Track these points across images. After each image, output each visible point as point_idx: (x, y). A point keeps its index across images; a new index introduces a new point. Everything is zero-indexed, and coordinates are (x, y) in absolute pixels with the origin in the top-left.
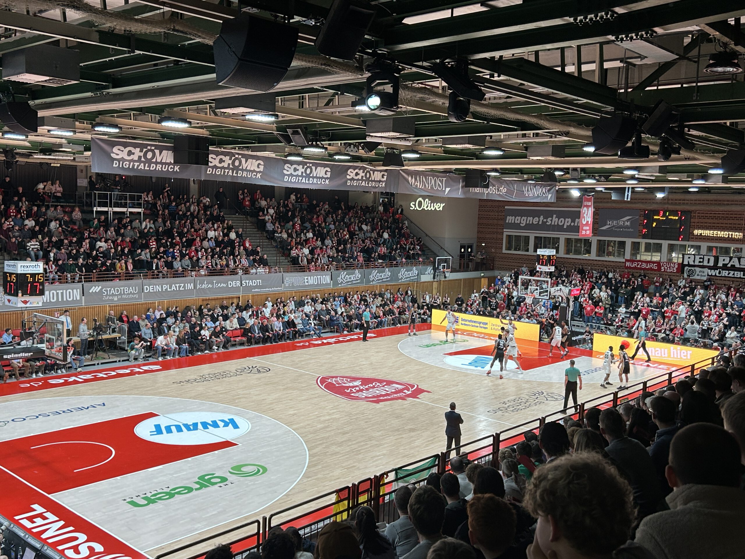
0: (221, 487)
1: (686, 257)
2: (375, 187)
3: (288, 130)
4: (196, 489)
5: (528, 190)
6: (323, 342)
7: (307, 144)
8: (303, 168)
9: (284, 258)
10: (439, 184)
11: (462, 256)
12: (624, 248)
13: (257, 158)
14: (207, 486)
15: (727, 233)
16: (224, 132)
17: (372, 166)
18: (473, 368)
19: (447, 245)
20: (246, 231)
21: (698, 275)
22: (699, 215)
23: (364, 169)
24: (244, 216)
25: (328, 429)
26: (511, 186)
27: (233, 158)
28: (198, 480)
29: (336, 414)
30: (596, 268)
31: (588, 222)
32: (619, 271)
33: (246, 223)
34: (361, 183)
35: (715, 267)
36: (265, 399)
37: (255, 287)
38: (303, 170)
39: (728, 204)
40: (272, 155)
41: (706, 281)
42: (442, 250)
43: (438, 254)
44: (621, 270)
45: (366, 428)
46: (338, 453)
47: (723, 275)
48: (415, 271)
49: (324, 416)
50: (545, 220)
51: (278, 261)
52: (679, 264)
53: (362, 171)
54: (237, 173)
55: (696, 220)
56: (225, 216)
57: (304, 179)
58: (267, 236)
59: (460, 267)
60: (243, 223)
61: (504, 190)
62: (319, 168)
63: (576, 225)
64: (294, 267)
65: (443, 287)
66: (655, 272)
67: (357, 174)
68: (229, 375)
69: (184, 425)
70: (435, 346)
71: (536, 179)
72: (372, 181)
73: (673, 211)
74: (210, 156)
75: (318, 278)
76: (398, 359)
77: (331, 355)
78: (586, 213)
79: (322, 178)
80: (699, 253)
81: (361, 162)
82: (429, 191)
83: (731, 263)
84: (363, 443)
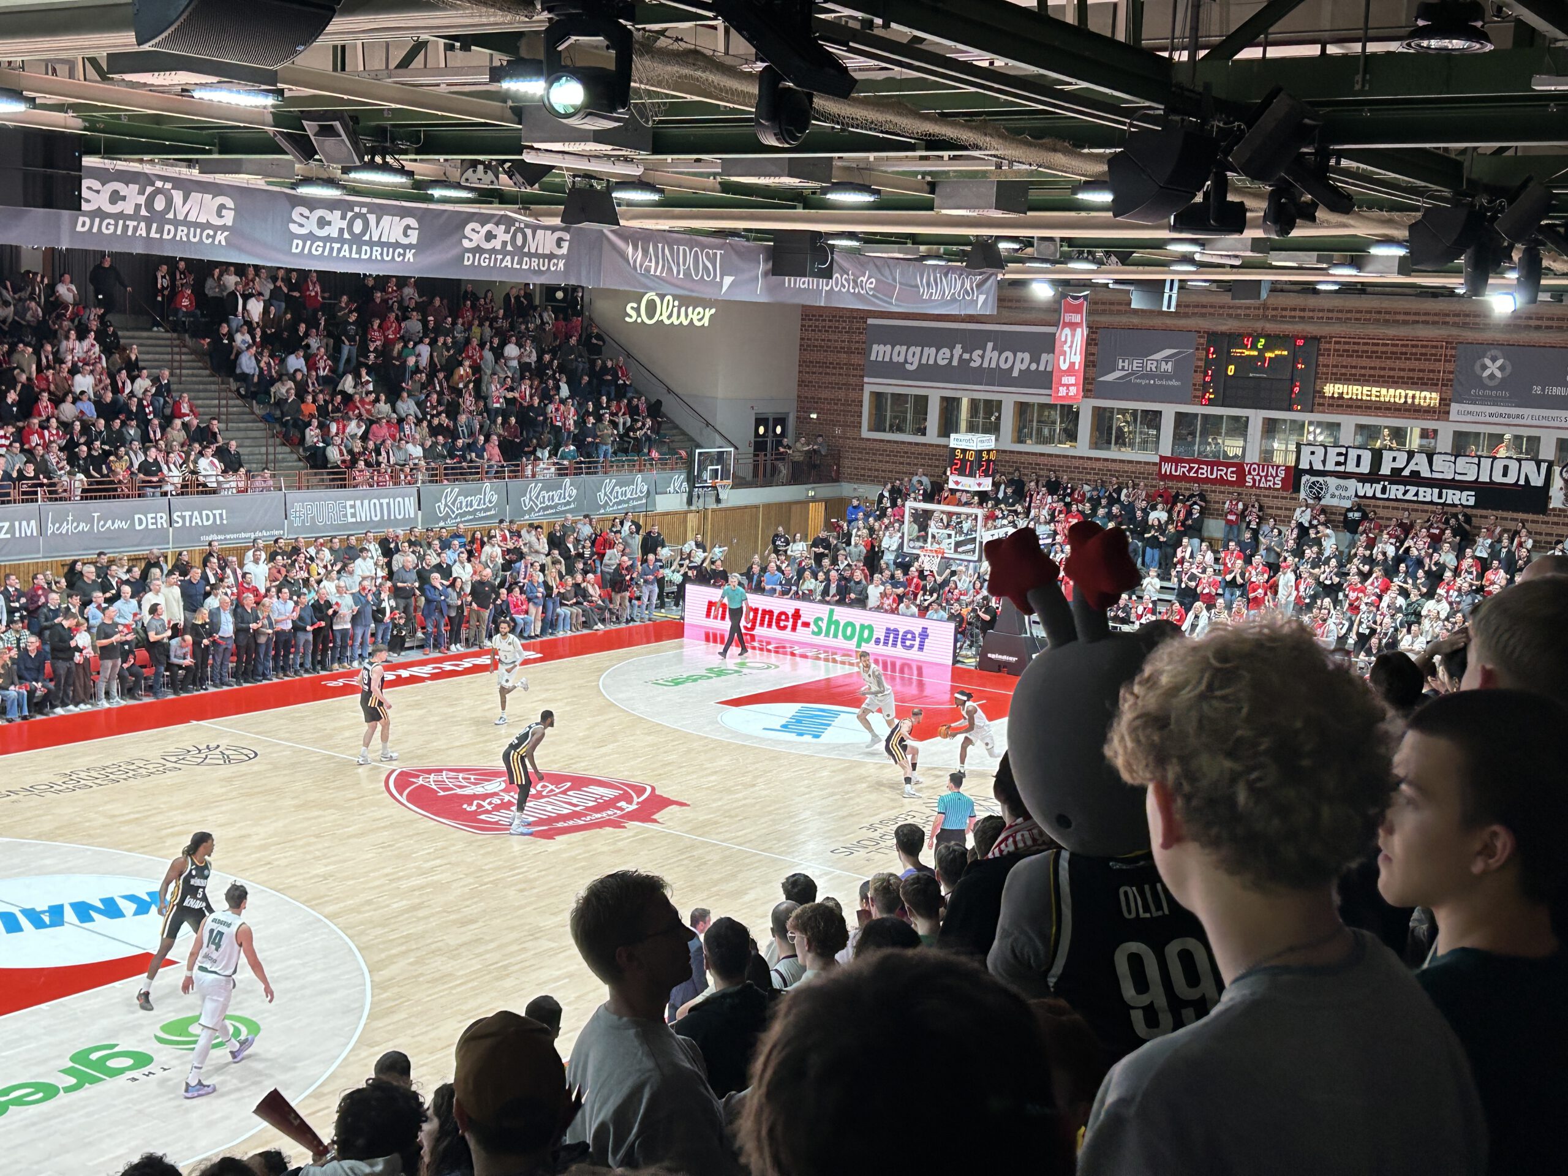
0: (134, 1079)
1: (1306, 451)
2: (539, 272)
3: (305, 123)
4: (69, 1090)
5: (928, 284)
6: (399, 677)
7: (358, 164)
8: (343, 218)
9: (287, 449)
10: (705, 267)
11: (760, 445)
12: (1158, 428)
13: (216, 190)
14: (95, 1080)
15: (1403, 394)
16: (125, 121)
17: (530, 216)
18: (792, 737)
19: (723, 418)
20: (181, 375)
21: (1333, 496)
22: (1337, 347)
23: (508, 222)
24: (175, 335)
25: (421, 913)
26: (887, 272)
27: (149, 189)
28: (71, 1064)
29: (442, 872)
30: (1088, 477)
31: (1072, 364)
32: (1146, 485)
33: (180, 354)
34: (502, 261)
35: (1372, 477)
36: (249, 836)
37: (208, 530)
38: (344, 224)
39: (1405, 323)
40: (257, 182)
41: (1350, 510)
42: (709, 429)
43: (698, 439)
44: (1150, 482)
45: (521, 907)
46: (450, 975)
47: (1392, 496)
48: (640, 483)
49: (408, 877)
50: (966, 356)
51: (271, 457)
52: (1288, 469)
53: (502, 227)
54: (160, 230)
55: (1331, 361)
56: (120, 333)
57: (346, 247)
58: (238, 390)
59: (755, 474)
60: (172, 353)
61: (868, 282)
62: (386, 220)
63: (1042, 368)
64: (316, 474)
65: (713, 525)
66: (1231, 489)
67: (490, 236)
68: (143, 771)
69: (24, 912)
70: (695, 680)
71: (949, 256)
72: (530, 255)
73: (1277, 336)
74: (85, 183)
75: (381, 505)
76: (600, 718)
77: (424, 711)
78: (1069, 344)
79: (397, 245)
80: (1336, 439)
81: (500, 203)
82: (679, 283)
83: (1412, 467)
84: (515, 948)
